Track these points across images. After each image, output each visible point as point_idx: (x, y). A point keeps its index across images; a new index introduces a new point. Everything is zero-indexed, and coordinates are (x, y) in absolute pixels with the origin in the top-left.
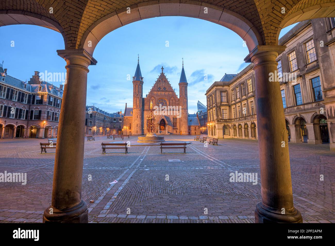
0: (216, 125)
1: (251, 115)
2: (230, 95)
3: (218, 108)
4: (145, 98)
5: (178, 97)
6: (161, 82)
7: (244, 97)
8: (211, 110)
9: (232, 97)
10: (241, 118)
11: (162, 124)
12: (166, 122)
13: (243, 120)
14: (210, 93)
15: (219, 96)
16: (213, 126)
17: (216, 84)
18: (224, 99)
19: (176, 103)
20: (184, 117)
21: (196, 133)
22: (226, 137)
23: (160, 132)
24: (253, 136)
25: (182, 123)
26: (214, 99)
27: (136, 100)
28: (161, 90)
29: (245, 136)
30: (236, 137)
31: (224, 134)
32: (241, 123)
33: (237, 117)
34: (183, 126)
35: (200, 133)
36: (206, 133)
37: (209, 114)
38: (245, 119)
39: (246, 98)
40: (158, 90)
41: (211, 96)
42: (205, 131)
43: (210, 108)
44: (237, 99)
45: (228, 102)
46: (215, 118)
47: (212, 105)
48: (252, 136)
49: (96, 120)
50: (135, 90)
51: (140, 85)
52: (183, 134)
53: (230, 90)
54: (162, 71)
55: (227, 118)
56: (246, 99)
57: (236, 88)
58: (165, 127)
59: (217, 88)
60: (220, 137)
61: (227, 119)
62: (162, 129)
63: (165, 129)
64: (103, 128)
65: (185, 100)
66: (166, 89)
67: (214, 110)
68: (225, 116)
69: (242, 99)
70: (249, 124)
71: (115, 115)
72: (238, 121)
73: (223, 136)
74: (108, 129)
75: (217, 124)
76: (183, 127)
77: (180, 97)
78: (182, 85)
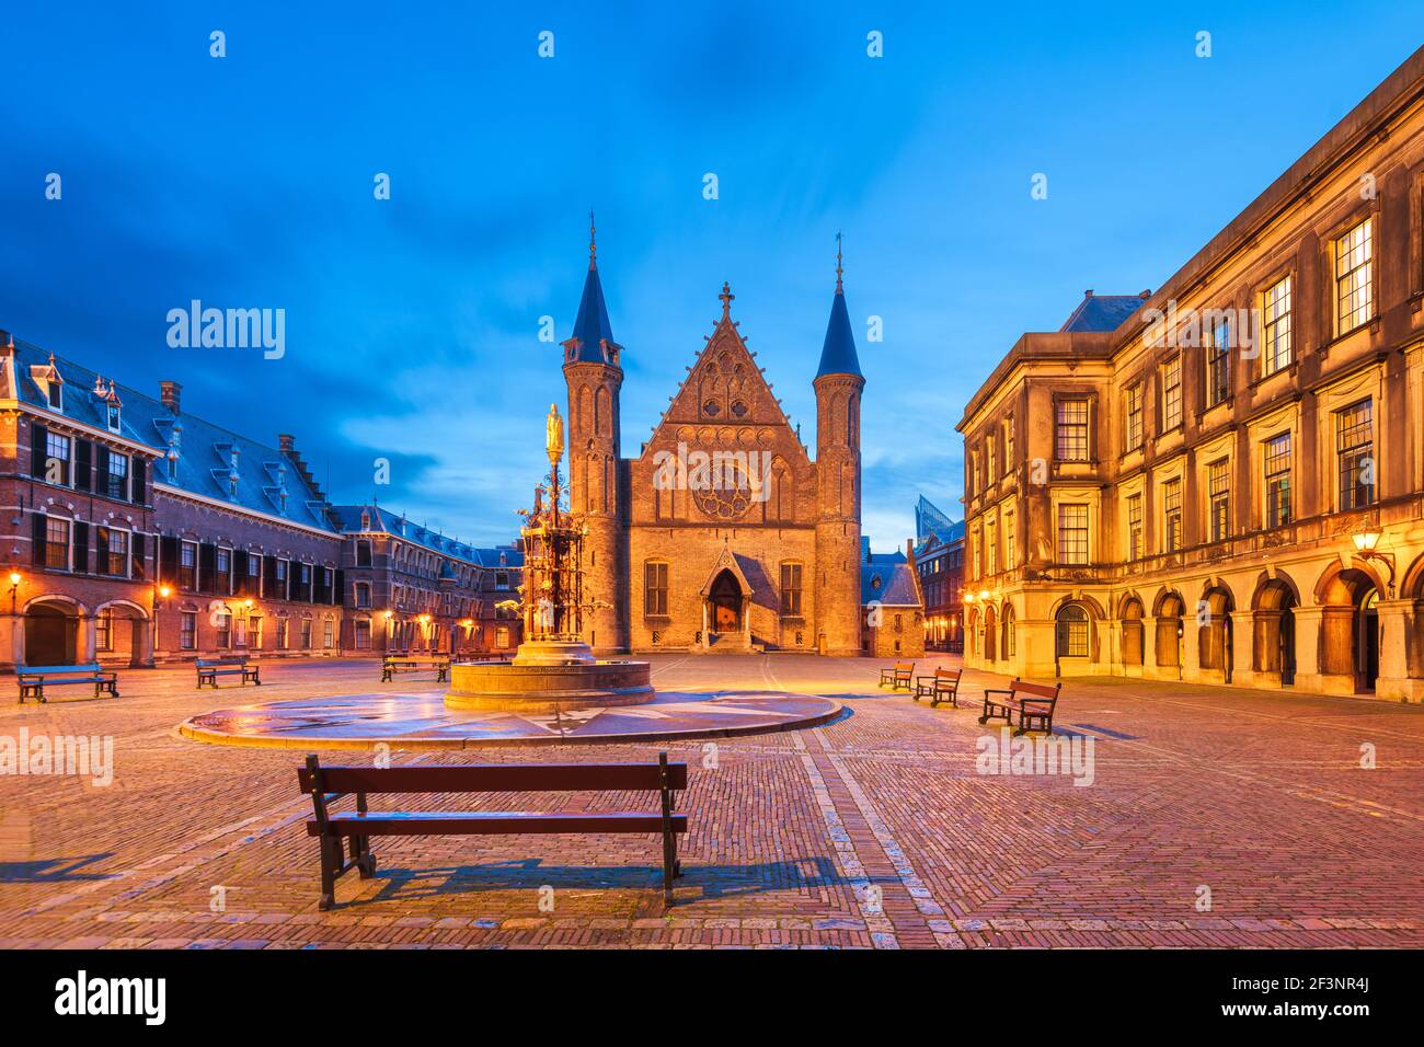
0: (1019, 602)
1: (1260, 528)
2: (1114, 420)
3: (1035, 498)
4: (634, 461)
5: (812, 456)
6: (719, 373)
7: (1219, 415)
8: (990, 516)
9: (1123, 430)
10: (1182, 552)
11: (724, 600)
12: (743, 589)
13: (1193, 565)
14: (984, 415)
15: (1041, 424)
16: (999, 603)
17: (1027, 352)
18: (1073, 442)
19: (801, 487)
20: (839, 563)
21: (903, 646)
22: (1070, 668)
23: (713, 640)
24: (1264, 666)
25: (827, 591)
26: (1009, 447)
27: (585, 471)
28: (719, 415)
29: (1203, 665)
30: (1134, 672)
31: (1062, 650)
32: (1181, 588)
33: (1150, 548)
34: (831, 607)
35: (922, 648)
36: (953, 645)
37: (975, 538)
38: (1215, 559)
39: (1236, 415)
40: (705, 414)
41: (992, 429)
42: (948, 635)
43: (982, 504)
44: (1159, 434)
45: (1095, 461)
46: (1013, 555)
47: (997, 485)
48: (1256, 667)
49: (390, 575)
50: (579, 413)
51: (602, 387)
52: (833, 651)
53: (1118, 384)
54: (727, 308)
55: (1083, 560)
56: (1232, 426)
57: (1162, 367)
58: (739, 612)
59: (1034, 372)
60: (1037, 668)
61: (1085, 566)
62: (725, 621)
63: (740, 622)
64: (438, 617)
65: (844, 468)
66: (745, 410)
67: (1010, 514)
68: (1072, 547)
69: (1204, 427)
70: (1243, 588)
71: (502, 554)
72: (1159, 573)
73: (1057, 661)
74: (468, 624)
75: (1025, 591)
76: (834, 615)
77: (819, 455)
78: (833, 390)
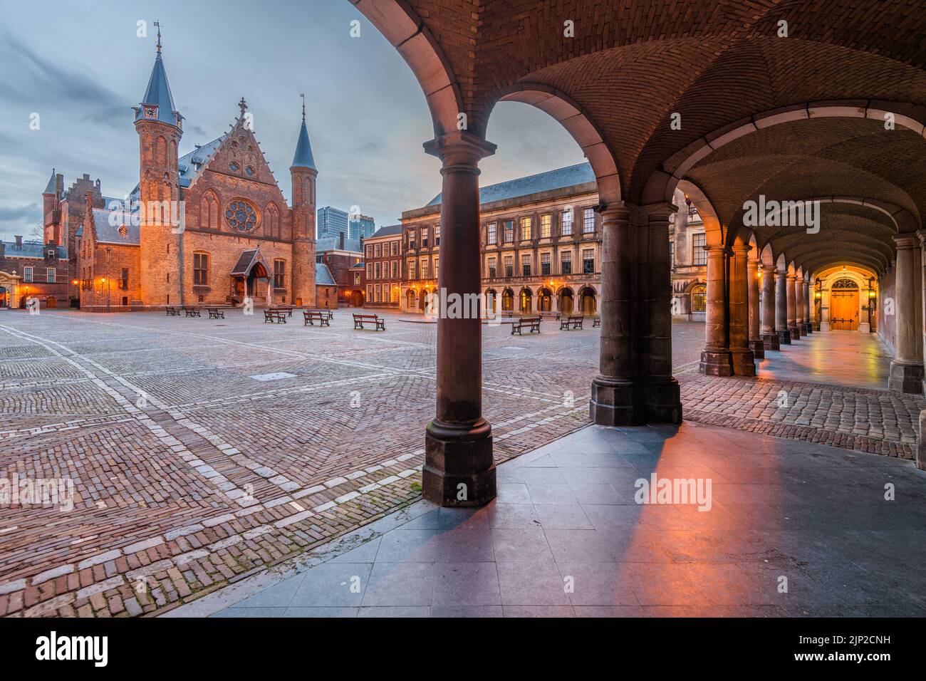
6: (239, 148)
20: (308, 263)
25: (301, 276)
28: (239, 172)
34: (305, 285)
40: (230, 170)
54: (243, 112)
66: (254, 172)
76: (306, 289)
77: (293, 205)
